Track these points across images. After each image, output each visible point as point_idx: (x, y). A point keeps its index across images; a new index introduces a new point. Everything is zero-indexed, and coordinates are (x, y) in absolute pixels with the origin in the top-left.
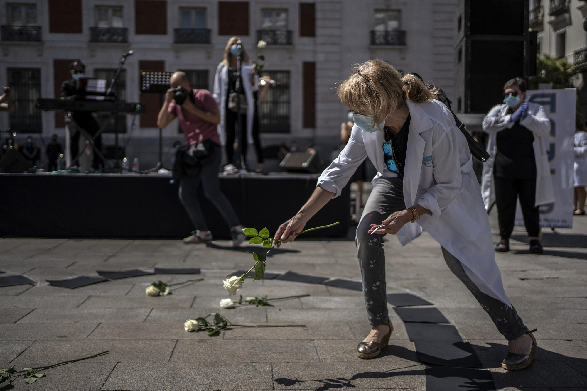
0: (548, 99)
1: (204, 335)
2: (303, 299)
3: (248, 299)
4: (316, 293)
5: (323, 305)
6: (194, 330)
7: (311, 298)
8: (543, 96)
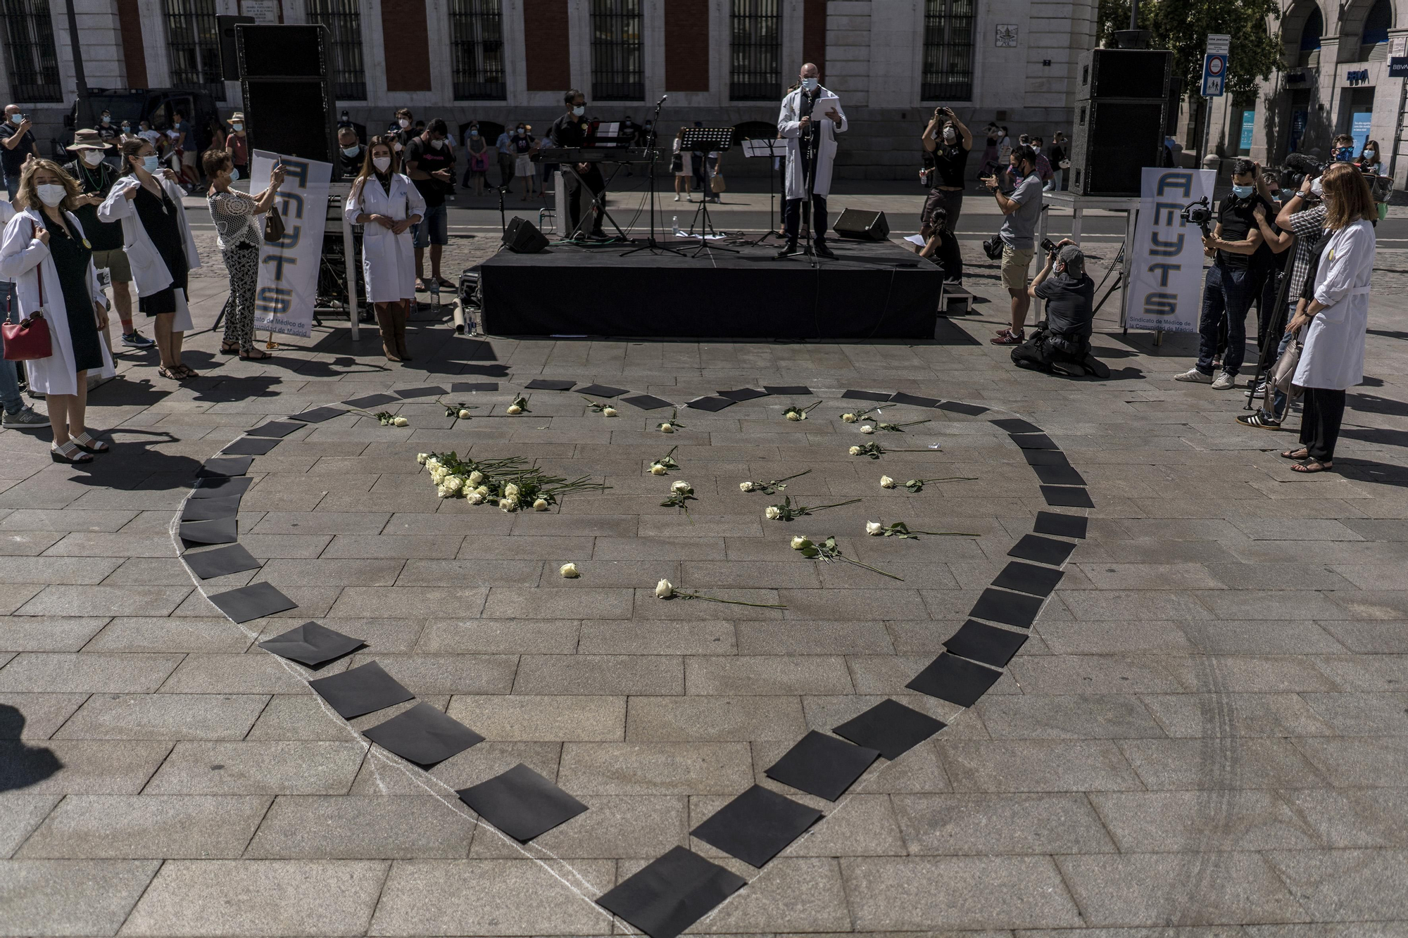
0: (1183, 181)
1: (867, 458)
2: (927, 424)
3: (882, 425)
4: (937, 418)
5: (948, 432)
6: (860, 454)
7: (932, 423)
8: (1177, 176)
